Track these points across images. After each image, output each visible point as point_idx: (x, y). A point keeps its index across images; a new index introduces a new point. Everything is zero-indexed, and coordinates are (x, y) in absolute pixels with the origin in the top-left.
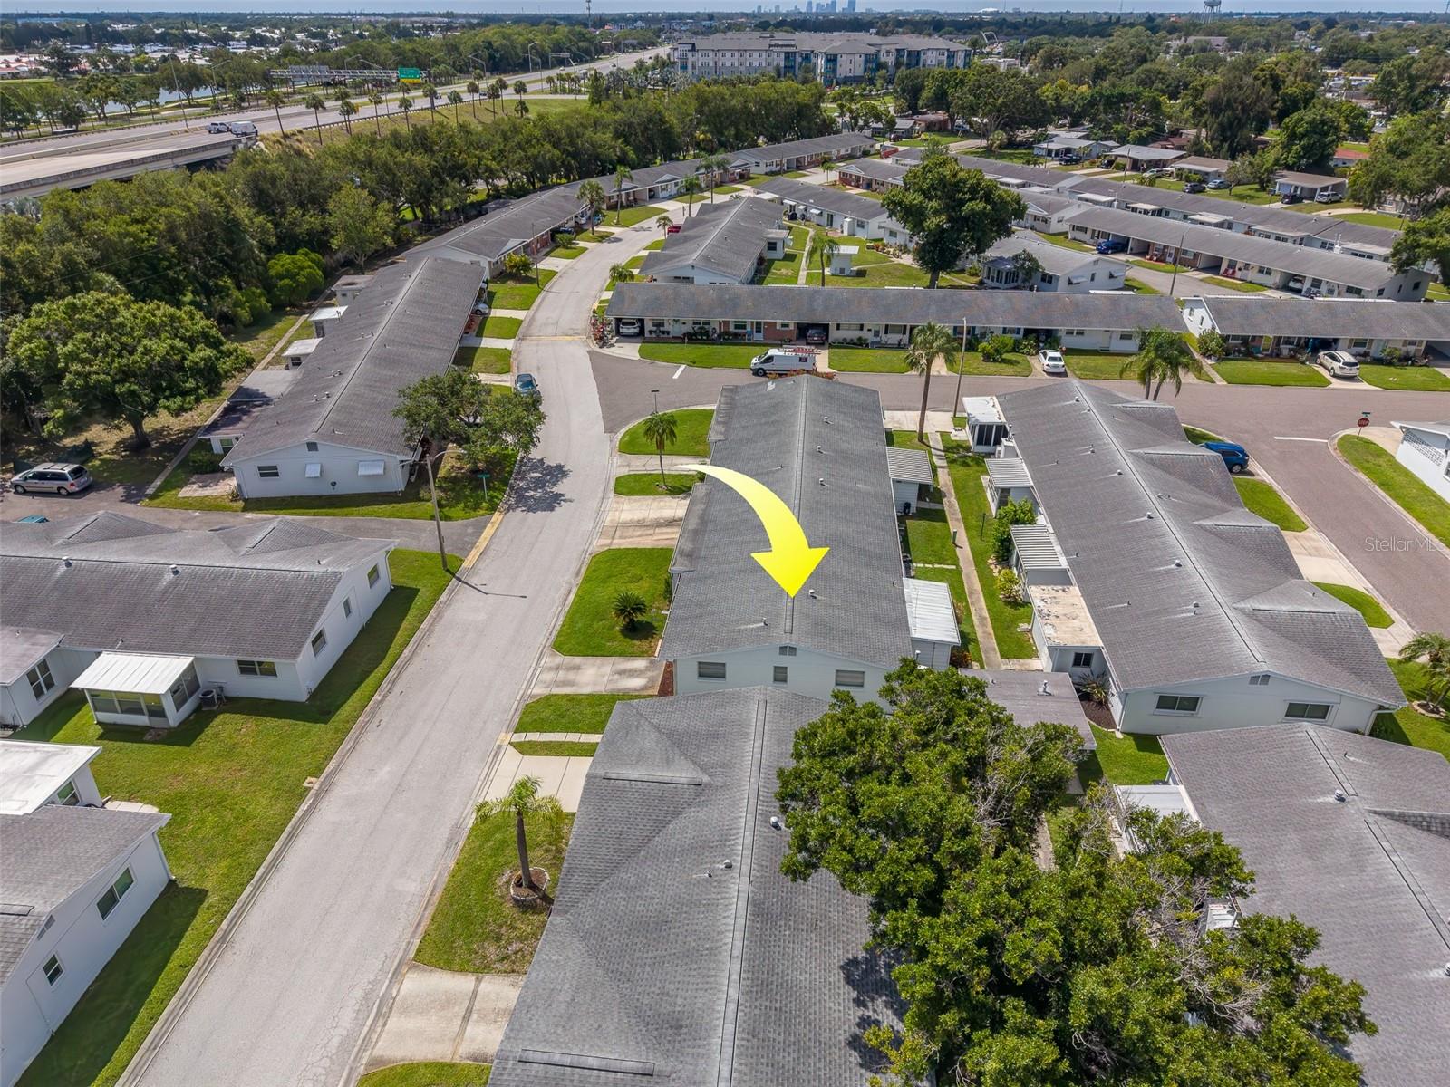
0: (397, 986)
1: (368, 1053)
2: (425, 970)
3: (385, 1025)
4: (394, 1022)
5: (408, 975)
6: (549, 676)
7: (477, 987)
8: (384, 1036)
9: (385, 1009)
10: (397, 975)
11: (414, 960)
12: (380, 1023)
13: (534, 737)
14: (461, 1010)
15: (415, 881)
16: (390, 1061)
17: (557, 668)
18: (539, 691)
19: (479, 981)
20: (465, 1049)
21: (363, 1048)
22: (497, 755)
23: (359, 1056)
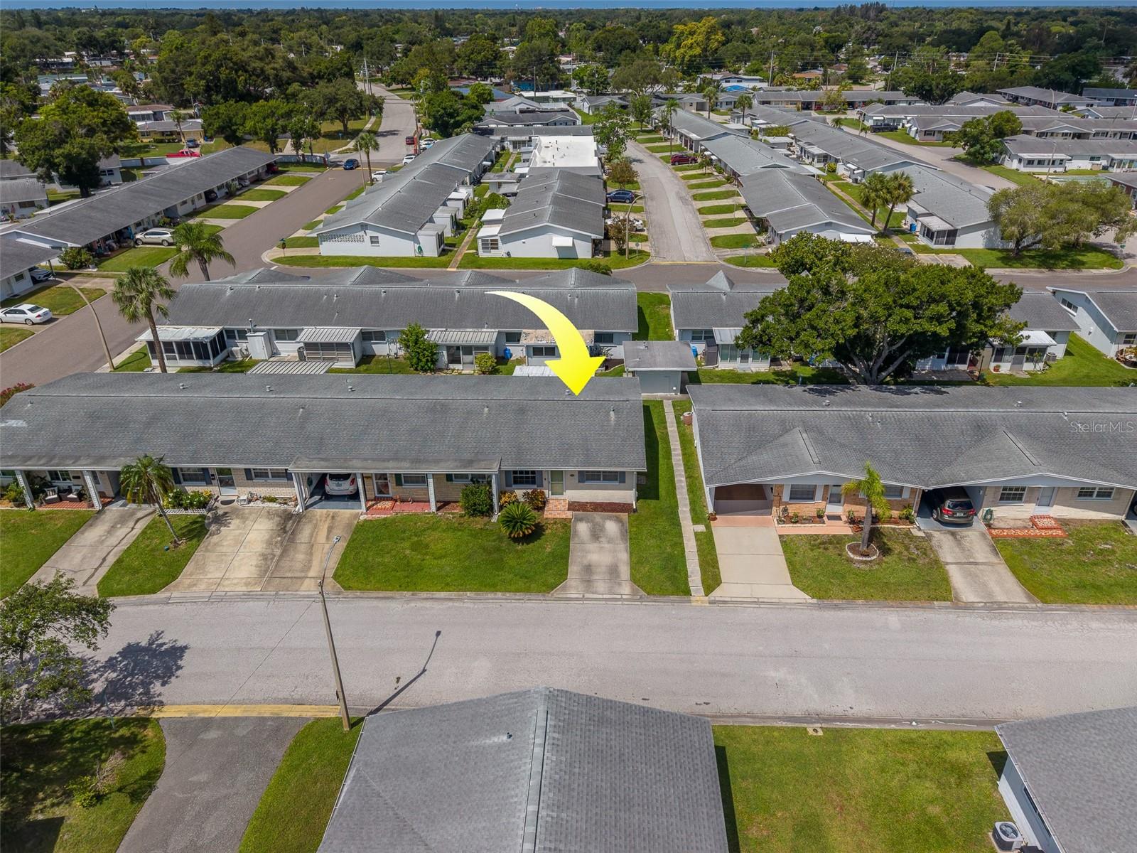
0: (976, 605)
1: (1028, 605)
2: (956, 593)
3: (1005, 602)
4: (1001, 599)
5: (965, 600)
6: (602, 587)
7: (952, 564)
8: (1013, 600)
9: (995, 607)
10: (969, 607)
11: (951, 601)
12: (1006, 605)
13: (696, 580)
14: (972, 568)
15: (887, 619)
16: (1026, 593)
17: (589, 582)
18: (626, 590)
19: (947, 564)
20: (993, 559)
21: (1026, 609)
22: (725, 602)
23: (1033, 609)
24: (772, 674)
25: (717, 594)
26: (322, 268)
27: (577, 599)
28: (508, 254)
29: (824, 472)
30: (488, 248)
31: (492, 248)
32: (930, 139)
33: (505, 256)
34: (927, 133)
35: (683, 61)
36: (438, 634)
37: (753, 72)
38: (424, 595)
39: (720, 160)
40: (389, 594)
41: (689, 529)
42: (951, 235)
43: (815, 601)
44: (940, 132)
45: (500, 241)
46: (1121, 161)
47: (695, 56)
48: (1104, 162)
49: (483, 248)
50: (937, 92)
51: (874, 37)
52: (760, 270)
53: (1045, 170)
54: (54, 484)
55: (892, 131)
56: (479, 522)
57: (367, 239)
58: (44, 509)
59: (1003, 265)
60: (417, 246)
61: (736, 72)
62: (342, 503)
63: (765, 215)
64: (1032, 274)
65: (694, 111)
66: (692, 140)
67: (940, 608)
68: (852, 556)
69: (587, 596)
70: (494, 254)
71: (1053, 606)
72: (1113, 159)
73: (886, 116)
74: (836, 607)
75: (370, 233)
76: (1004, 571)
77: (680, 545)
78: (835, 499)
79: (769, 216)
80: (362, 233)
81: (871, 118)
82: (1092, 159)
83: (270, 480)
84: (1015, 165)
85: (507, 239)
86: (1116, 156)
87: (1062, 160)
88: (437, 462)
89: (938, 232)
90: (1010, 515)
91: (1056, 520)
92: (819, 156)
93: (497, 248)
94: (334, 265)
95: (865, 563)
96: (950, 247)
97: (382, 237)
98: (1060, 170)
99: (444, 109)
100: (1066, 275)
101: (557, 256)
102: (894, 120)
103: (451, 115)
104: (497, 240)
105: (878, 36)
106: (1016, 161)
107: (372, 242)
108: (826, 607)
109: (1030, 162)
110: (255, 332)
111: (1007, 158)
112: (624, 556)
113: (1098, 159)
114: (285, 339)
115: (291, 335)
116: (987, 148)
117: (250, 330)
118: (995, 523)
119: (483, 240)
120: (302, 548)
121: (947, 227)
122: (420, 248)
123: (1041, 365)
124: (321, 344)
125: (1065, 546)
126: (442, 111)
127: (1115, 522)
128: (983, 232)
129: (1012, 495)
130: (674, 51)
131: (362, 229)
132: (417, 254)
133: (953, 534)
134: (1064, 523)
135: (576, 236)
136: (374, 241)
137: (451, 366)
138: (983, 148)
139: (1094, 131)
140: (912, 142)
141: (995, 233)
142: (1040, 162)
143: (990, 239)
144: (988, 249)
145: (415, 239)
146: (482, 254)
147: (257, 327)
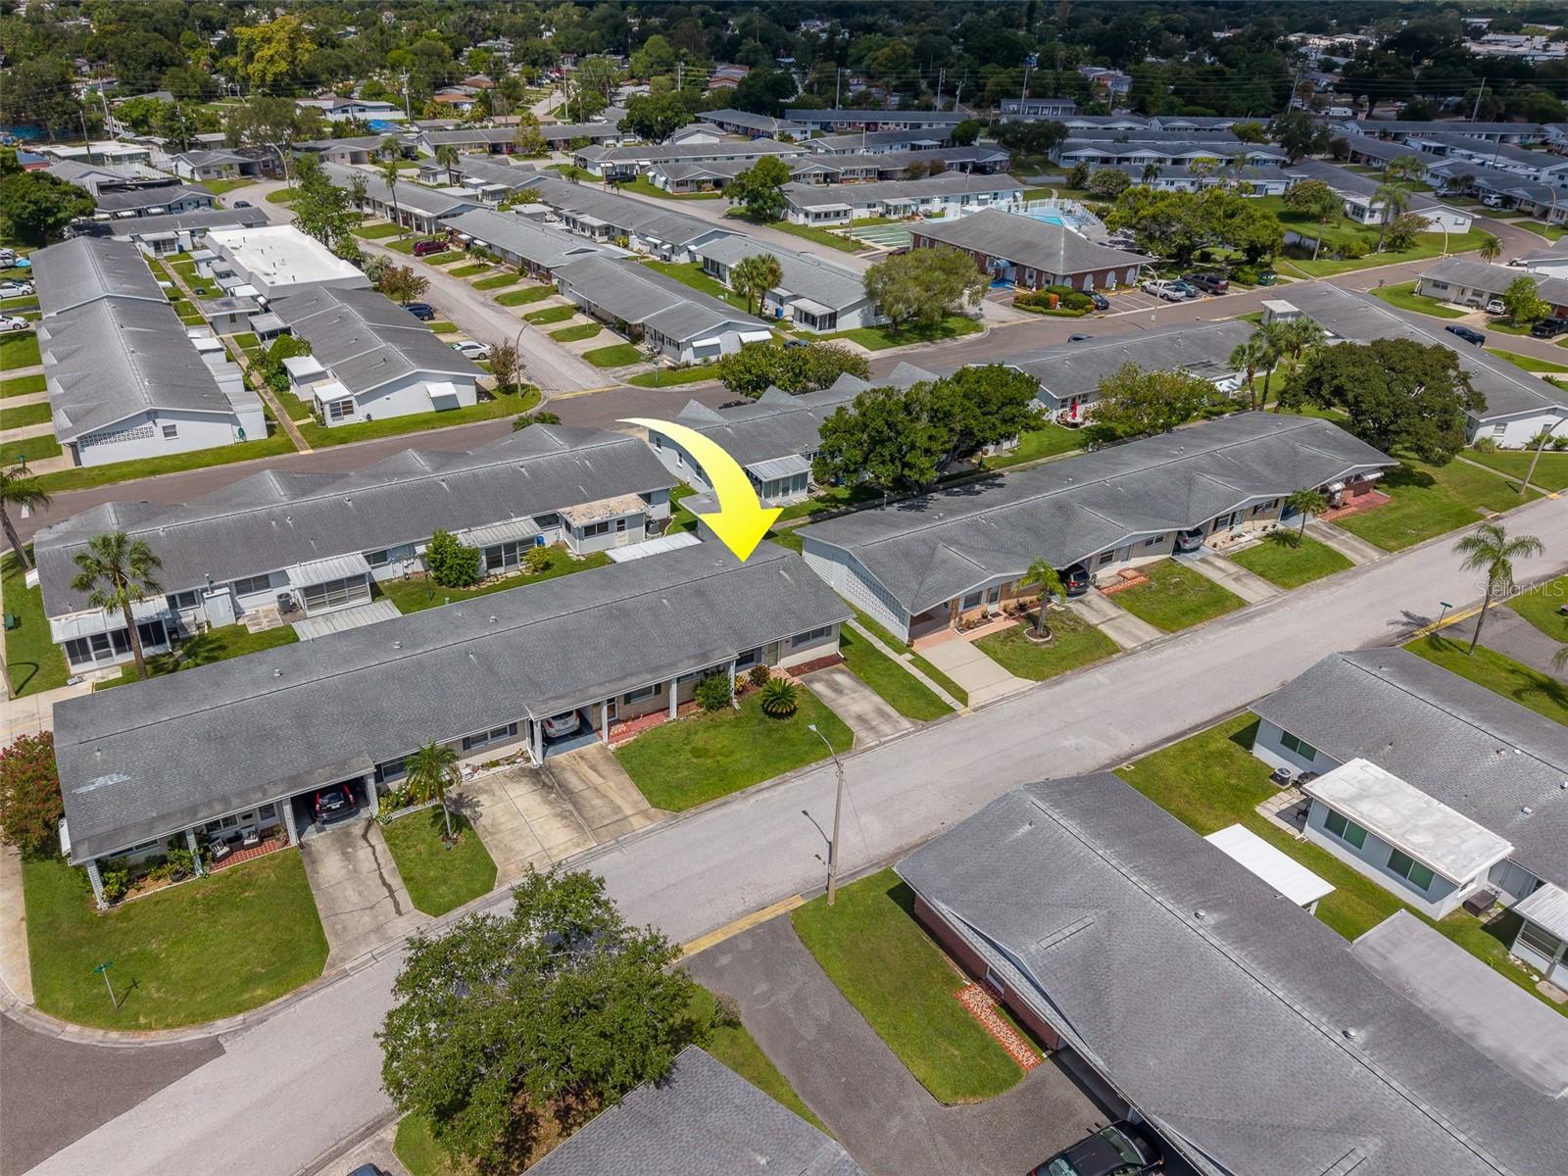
0: (1137, 649)
1: (1165, 638)
2: (1119, 644)
3: (1151, 640)
4: (1148, 639)
5: (1128, 648)
6: (886, 728)
7: (1099, 624)
8: (1154, 637)
9: (1148, 646)
10: (1133, 652)
11: (1121, 651)
12: (1153, 642)
13: (947, 698)
14: (1114, 623)
16: (1157, 629)
17: (872, 728)
18: (906, 724)
19: (1096, 625)
20: (1121, 612)
21: (1166, 641)
22: (983, 707)
23: (1169, 640)
24: (1066, 743)
25: (972, 702)
26: (107, 486)
27: (877, 746)
28: (369, 417)
29: (999, 575)
30: (339, 414)
31: (345, 413)
32: (685, 190)
33: (364, 420)
34: (679, 184)
35: (263, 79)
36: (805, 813)
37: (374, 95)
38: (752, 789)
39: (490, 246)
40: (721, 800)
41: (903, 660)
42: (832, 319)
43: (1040, 683)
44: (692, 181)
45: (355, 403)
46: (896, 207)
47: (281, 73)
48: (880, 209)
49: (333, 415)
50: (657, 128)
51: (480, 31)
52: (676, 388)
53: (837, 223)
54: (214, 836)
55: (630, 181)
56: (725, 714)
57: (158, 431)
58: (223, 869)
59: (890, 344)
60: (236, 428)
61: (347, 95)
62: (573, 742)
63: (640, 321)
64: (921, 350)
65: (349, 165)
66: (417, 218)
67: (1119, 659)
68: (1035, 640)
69: (883, 739)
70: (348, 420)
71: (1179, 633)
72: (888, 206)
73: (617, 163)
74: (1057, 683)
75: (162, 422)
76: (1131, 617)
77: (907, 675)
78: (993, 599)
79: (647, 320)
80: (150, 424)
81: (598, 165)
82: (869, 206)
83: (491, 742)
84: (801, 220)
85: (363, 399)
86: (892, 202)
87: (845, 211)
88: (673, 665)
89: (821, 317)
90: (1105, 574)
91: (1134, 569)
92: (599, 228)
93: (352, 412)
94: (123, 477)
95: (1047, 642)
96: (832, 331)
97: (181, 425)
98: (846, 221)
99: (35, 203)
100: (946, 345)
101: (433, 410)
102: (626, 166)
103: (48, 212)
104: (351, 402)
105: (484, 30)
106: (801, 216)
107: (166, 435)
108: (1049, 686)
109: (818, 216)
110: (213, 589)
111: (790, 212)
112: (877, 699)
113: (874, 206)
114: (251, 591)
115: (262, 583)
116: (770, 203)
117: (206, 590)
118: (1103, 585)
119: (332, 405)
120: (588, 793)
121: (827, 311)
122: (241, 430)
123: (1015, 442)
124: (327, 584)
125: (1153, 588)
126: (32, 207)
127: (1167, 560)
128: (859, 311)
129: (1106, 558)
130: (245, 66)
131: (149, 419)
132: (237, 440)
133: (1081, 601)
134: (1140, 570)
135: (456, 380)
136: (170, 432)
137: (492, 572)
138: (765, 203)
139: (842, 169)
140: (662, 194)
141: (869, 310)
142: (827, 215)
143: (865, 319)
144: (867, 328)
145: (233, 419)
146: (332, 423)
147: (216, 584)
